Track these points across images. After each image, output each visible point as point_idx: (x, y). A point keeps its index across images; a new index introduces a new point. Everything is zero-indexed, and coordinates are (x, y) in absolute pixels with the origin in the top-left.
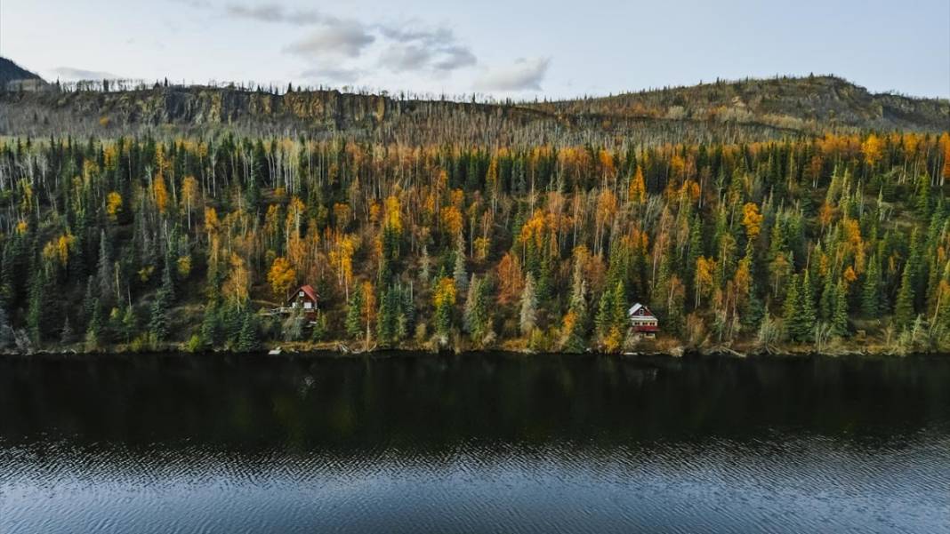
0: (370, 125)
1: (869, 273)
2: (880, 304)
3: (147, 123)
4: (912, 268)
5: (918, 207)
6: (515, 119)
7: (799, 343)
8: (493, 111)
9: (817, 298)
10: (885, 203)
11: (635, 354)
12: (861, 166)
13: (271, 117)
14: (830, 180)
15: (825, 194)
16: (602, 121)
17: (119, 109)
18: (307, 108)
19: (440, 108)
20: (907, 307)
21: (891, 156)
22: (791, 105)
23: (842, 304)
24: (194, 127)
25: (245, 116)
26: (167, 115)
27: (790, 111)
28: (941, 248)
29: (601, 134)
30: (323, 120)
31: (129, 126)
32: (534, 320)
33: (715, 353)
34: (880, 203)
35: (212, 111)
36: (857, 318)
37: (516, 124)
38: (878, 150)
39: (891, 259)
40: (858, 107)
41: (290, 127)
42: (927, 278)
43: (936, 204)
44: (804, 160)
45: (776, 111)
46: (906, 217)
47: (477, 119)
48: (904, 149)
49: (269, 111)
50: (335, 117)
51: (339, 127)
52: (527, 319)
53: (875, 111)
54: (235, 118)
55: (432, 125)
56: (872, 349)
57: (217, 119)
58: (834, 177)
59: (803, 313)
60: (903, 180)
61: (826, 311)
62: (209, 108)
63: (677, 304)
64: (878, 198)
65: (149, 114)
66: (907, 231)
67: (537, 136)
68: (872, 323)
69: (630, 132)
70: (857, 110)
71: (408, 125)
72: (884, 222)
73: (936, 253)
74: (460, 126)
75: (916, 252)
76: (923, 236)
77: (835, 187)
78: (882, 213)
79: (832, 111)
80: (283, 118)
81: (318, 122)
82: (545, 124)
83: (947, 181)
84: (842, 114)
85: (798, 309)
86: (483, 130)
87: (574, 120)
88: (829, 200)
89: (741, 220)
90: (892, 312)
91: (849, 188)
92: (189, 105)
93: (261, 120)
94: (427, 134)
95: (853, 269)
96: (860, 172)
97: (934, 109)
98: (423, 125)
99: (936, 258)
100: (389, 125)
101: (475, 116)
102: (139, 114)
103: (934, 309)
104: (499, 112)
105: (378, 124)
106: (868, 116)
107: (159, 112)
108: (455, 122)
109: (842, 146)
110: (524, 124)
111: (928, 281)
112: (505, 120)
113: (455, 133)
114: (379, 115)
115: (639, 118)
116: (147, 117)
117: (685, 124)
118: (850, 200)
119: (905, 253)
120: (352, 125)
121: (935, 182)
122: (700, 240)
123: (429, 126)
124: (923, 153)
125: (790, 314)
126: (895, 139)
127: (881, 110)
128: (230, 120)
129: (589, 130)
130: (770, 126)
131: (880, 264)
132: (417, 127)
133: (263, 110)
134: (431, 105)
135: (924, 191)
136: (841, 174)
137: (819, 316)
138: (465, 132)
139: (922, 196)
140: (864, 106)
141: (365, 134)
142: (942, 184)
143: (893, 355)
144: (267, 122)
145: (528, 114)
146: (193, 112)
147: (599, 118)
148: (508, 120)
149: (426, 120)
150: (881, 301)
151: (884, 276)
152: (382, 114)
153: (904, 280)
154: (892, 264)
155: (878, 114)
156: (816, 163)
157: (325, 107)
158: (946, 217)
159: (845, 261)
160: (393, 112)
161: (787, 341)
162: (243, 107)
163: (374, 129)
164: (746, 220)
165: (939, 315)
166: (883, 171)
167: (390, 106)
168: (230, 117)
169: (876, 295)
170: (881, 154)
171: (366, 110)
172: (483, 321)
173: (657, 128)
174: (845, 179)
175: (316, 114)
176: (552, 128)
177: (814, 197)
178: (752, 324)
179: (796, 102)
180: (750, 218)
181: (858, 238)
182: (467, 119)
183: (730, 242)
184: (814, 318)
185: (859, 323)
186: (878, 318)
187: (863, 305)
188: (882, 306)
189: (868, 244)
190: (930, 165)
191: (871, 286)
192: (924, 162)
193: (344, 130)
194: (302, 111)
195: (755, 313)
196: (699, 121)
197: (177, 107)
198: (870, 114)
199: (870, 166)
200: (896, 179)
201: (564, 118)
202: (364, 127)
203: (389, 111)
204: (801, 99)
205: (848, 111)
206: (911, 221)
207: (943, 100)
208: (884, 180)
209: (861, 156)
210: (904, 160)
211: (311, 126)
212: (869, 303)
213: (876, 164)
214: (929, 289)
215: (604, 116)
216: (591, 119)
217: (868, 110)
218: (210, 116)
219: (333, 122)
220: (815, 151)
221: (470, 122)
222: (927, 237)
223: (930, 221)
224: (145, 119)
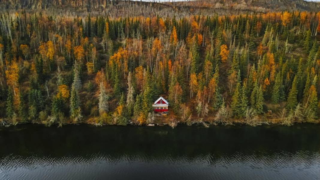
0: (100, 10)
1: (276, 81)
2: (281, 96)
3: (13, 9)
4: (298, 78)
5: (304, 46)
6: (157, 7)
7: (238, 119)
8: (149, 5)
9: (249, 95)
10: (288, 44)
11: (154, 125)
12: (280, 26)
13: (62, 7)
14: (264, 33)
15: (262, 39)
16: (190, 9)
17: (2, 3)
18: (76, 3)
19: (128, 3)
20: (293, 99)
21: (294, 22)
22: (263, 3)
23: (261, 98)
24: (32, 10)
25: (52, 6)
26: (20, 6)
27: (262, 6)
28: (313, 68)
29: (189, 14)
30: (82, 8)
31: (6, 10)
32: (104, 107)
33: (196, 124)
34: (286, 44)
35: (38, 4)
36: (269, 103)
37: (157, 9)
38: (288, 19)
39: (288, 73)
40: (287, 4)
41: (69, 10)
42: (304, 83)
43: (313, 45)
44: (253, 24)
45: (257, 6)
46: (298, 51)
47: (142, 8)
48: (300, 18)
49: (61, 4)
50: (87, 7)
51: (88, 11)
52: (102, 106)
53: (293, 6)
54: (47, 7)
55: (124, 10)
56: (274, 121)
57: (40, 8)
58: (266, 32)
59: (241, 103)
60: (298, 33)
61: (253, 101)
62: (37, 3)
63: (178, 98)
64: (286, 42)
65: (14, 5)
66: (297, 58)
67: (165, 14)
68: (276, 106)
69: (200, 13)
70: (287, 5)
71: (115, 10)
72: (287, 53)
73: (310, 71)
74: (135, 11)
75: (301, 70)
76: (305, 60)
77: (266, 36)
78: (287, 49)
79: (277, 6)
80: (66, 7)
81: (80, 9)
82: (168, 10)
83: (318, 34)
84: (281, 7)
85: (239, 101)
86: (144, 12)
87: (179, 8)
88: (263, 42)
89: (219, 53)
90: (286, 100)
91: (272, 37)
92: (30, 2)
93: (58, 8)
94: (122, 13)
95: (269, 79)
96: (279, 29)
97: (315, 5)
98: (121, 10)
99: (310, 73)
100: (107, 10)
101: (141, 6)
102: (10, 5)
103: (307, 100)
104: (151, 5)
105: (104, 9)
106: (291, 8)
107: (18, 4)
108: (134, 9)
109: (272, 17)
110: (160, 9)
111: (305, 85)
112: (153, 8)
113: (133, 13)
114: (104, 6)
115: (204, 8)
116: (13, 7)
117: (221, 10)
118: (272, 43)
119: (295, 70)
120: (93, 10)
121: (313, 34)
122: (195, 64)
123: (123, 10)
124: (309, 20)
125: (235, 103)
126: (297, 14)
127: (295, 6)
128: (45, 8)
129: (185, 12)
130: (253, 11)
131: (282, 77)
132: (118, 10)
133: (59, 4)
134: (124, 2)
135: (307, 38)
136: (269, 30)
137: (249, 105)
138: (137, 13)
139: (306, 41)
140: (289, 4)
141: (98, 14)
142: (316, 35)
143: (284, 125)
144: (60, 9)
145: (162, 6)
146: (31, 5)
147: (189, 7)
148: (154, 8)
149: (122, 8)
150: (281, 95)
151: (284, 82)
152: (105, 6)
153: (293, 84)
154: (288, 76)
155: (294, 7)
156: (259, 25)
157: (83, 3)
158: (316, 51)
159: (265, 75)
160: (110, 5)
161: (233, 117)
162: (51, 3)
163: (102, 11)
164: (221, 53)
165: (309, 103)
166: (289, 29)
167: (108, 2)
168: (45, 7)
169: (279, 92)
170: (289, 21)
171: (99, 4)
172: (76, 109)
173: (210, 12)
174: (271, 32)
175: (80, 6)
176: (171, 11)
177: (257, 41)
178: (216, 107)
179: (265, 2)
180: (223, 52)
181: (273, 62)
182: (138, 8)
183: (210, 65)
184: (246, 105)
185: (270, 106)
186: (279, 103)
187: (272, 97)
188: (281, 97)
189: (277, 66)
190: (311, 26)
191: (276, 87)
192: (309, 24)
193: (90, 12)
194: (74, 4)
195: (218, 102)
196: (226, 9)
197: (25, 3)
198: (291, 7)
199: (284, 27)
200: (295, 32)
201: (176, 7)
202: (98, 11)
203: (108, 4)
204: (266, 1)
205: (283, 6)
206: (300, 53)
207: (318, 2)
208: (290, 33)
209: (280, 21)
210: (299, 23)
211: (78, 10)
212: (275, 96)
213: (286, 25)
214: (305, 89)
215: (191, 7)
216: (186, 8)
217: (291, 6)
218: (38, 6)
219: (86, 9)
220: (260, 19)
221: (139, 9)
222: (307, 61)
223: (309, 53)
224: (12, 7)
